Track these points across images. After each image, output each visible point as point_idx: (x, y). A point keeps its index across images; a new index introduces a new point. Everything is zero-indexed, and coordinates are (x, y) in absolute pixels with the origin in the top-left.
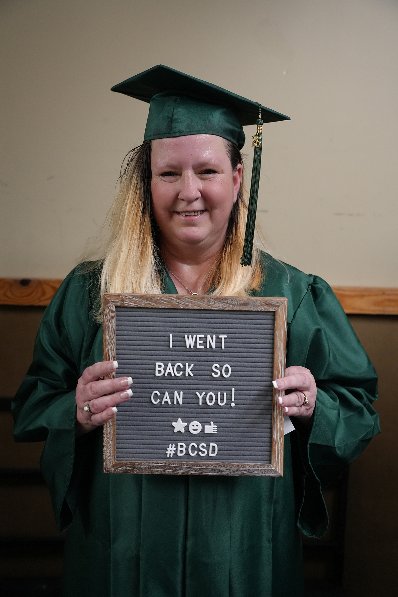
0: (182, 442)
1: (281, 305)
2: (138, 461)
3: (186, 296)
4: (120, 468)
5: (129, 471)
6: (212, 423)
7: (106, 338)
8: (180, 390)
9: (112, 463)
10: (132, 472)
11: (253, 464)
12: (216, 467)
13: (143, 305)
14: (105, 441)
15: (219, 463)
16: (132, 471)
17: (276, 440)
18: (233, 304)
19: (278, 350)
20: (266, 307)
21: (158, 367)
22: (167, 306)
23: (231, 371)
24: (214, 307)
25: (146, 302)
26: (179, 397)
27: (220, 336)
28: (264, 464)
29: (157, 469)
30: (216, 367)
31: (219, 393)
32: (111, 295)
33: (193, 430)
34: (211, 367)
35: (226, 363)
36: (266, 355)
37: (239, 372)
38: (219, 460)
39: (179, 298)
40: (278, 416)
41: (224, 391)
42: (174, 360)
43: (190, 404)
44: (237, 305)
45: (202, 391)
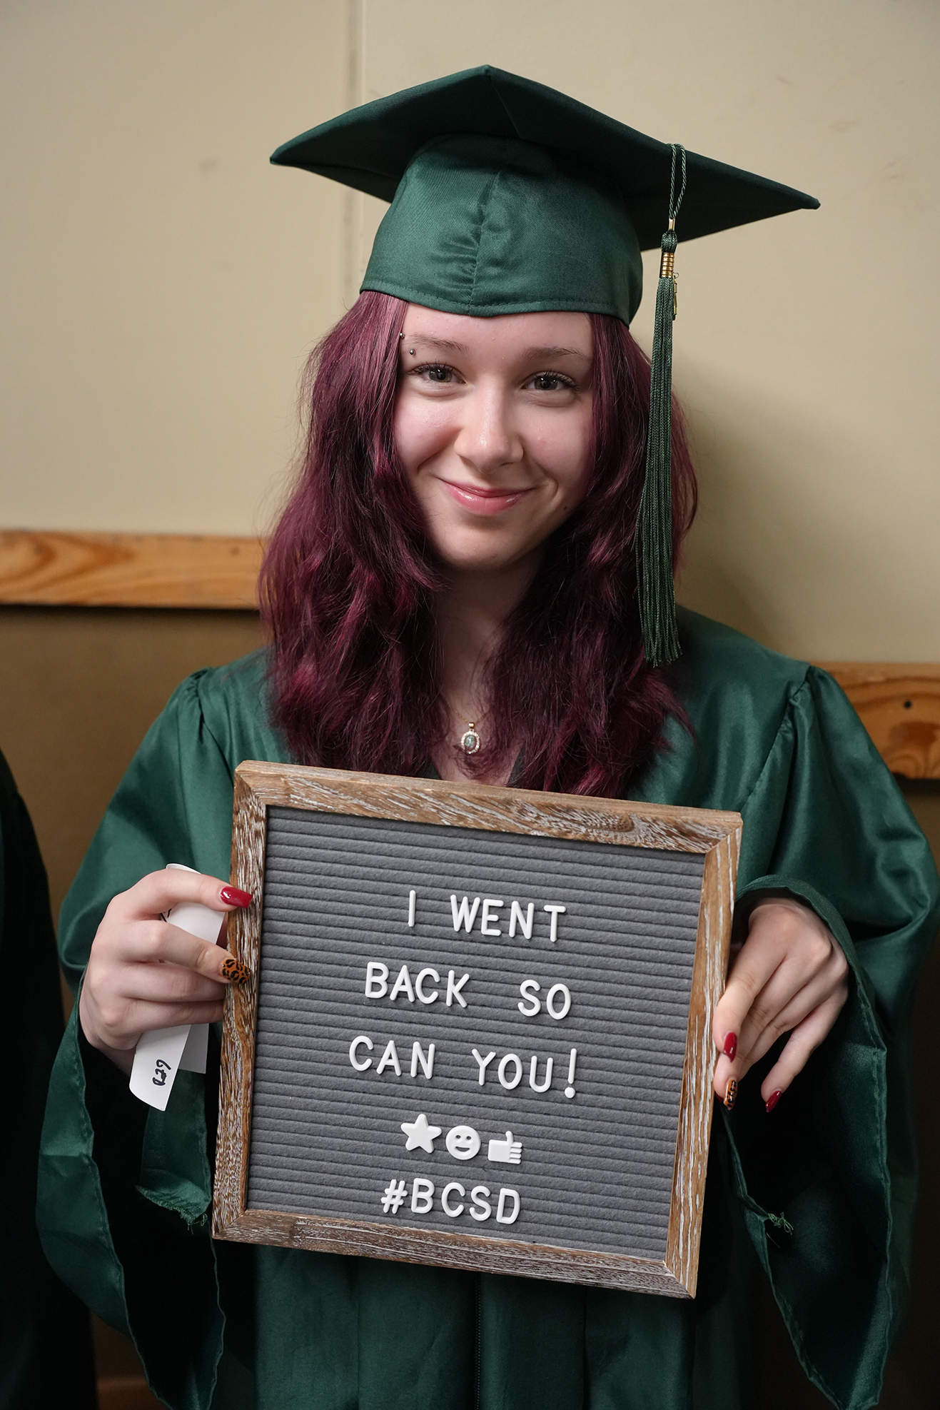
0: (426, 1175)
1: (723, 839)
2: (305, 1213)
3: (460, 794)
4: (256, 1231)
5: (279, 1240)
6: (509, 1134)
8: (429, 1040)
9: (235, 1213)
10: (286, 1244)
11: (615, 1255)
12: (513, 1253)
13: (341, 806)
14: (220, 1155)
15: (521, 1242)
16: (287, 1240)
17: (682, 1201)
18: (589, 824)
19: (706, 960)
20: (681, 841)
21: (374, 975)
22: (408, 816)
23: (572, 1004)
24: (536, 829)
25: (351, 799)
26: (423, 1059)
27: (547, 908)
28: (645, 1259)
29: (354, 1243)
30: (529, 989)
31: (534, 1059)
32: (259, 773)
34: (516, 987)
35: (557, 979)
36: (670, 969)
37: (593, 1006)
38: (523, 1236)
39: (441, 797)
40: (693, 1137)
41: (548, 1053)
42: (417, 958)
43: (452, 1077)
44: (599, 829)
45: (489, 1047)
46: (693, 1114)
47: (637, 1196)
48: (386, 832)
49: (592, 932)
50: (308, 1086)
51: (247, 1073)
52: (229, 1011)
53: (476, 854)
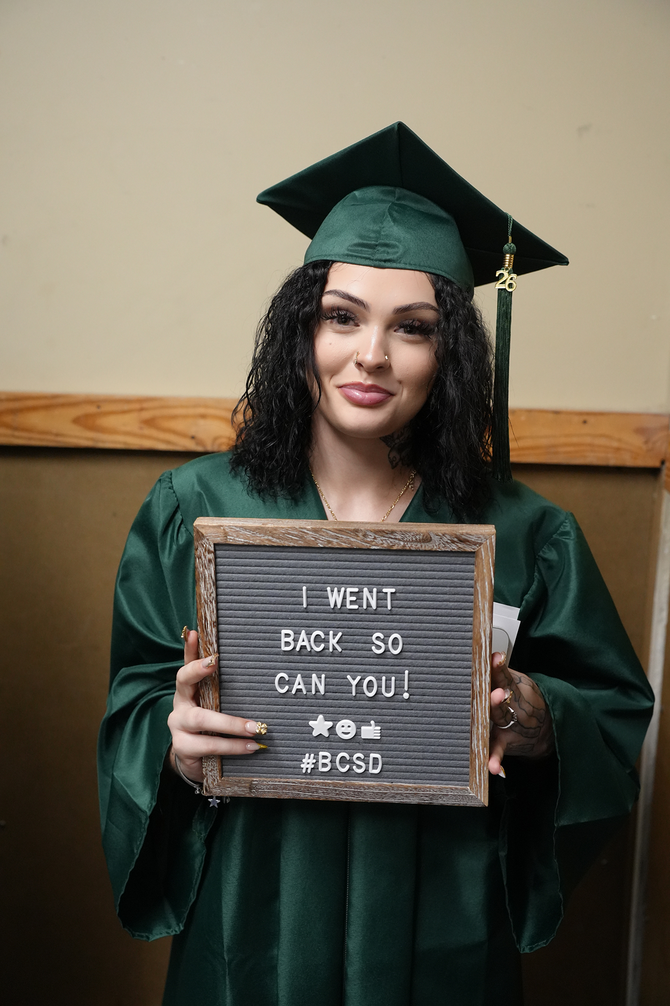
0: (326, 750)
1: (484, 542)
2: (257, 777)
3: (328, 528)
4: (230, 789)
5: (243, 793)
6: (372, 722)
7: (201, 593)
8: (321, 672)
9: (216, 780)
10: (248, 795)
11: (439, 786)
12: (380, 790)
13: (258, 541)
16: (248, 793)
17: (476, 752)
18: (405, 540)
19: (480, 613)
20: (460, 545)
21: (285, 637)
22: (298, 543)
23: (403, 644)
24: (374, 545)
25: (264, 536)
26: (319, 683)
27: (384, 590)
28: (457, 787)
29: (287, 791)
30: (378, 638)
31: (384, 678)
32: (207, 525)
33: (342, 732)
34: (370, 637)
35: (394, 631)
36: (460, 620)
37: (416, 645)
38: (385, 779)
39: (317, 531)
40: (480, 715)
41: (391, 674)
42: (310, 626)
43: (336, 693)
44: (411, 542)
45: (356, 673)
46: (479, 702)
47: (450, 751)
48: (286, 553)
49: (412, 602)
50: (252, 704)
51: (216, 699)
53: (340, 562)
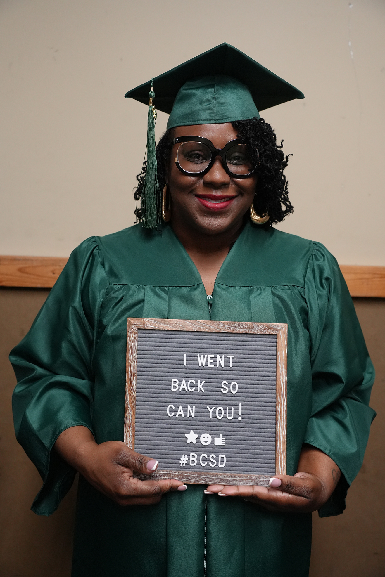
0: (194, 452)
1: (282, 329)
4: (138, 476)
6: (221, 435)
7: (129, 356)
8: (193, 404)
11: (258, 475)
12: (225, 477)
13: (161, 327)
15: (227, 473)
17: (279, 453)
18: (240, 327)
19: (280, 369)
20: (269, 331)
21: (174, 383)
22: (183, 329)
23: (238, 388)
24: (223, 330)
25: (165, 325)
26: (192, 411)
27: (228, 356)
28: (269, 476)
30: (225, 384)
31: (228, 408)
33: (204, 441)
34: (220, 384)
35: (233, 380)
36: (269, 374)
37: (245, 389)
38: (227, 471)
40: (281, 430)
41: (232, 406)
42: (188, 377)
43: (200, 417)
44: (243, 329)
45: (212, 405)
46: (280, 423)
49: (243, 364)
50: (154, 423)
51: (133, 419)
52: (127, 398)
53: (205, 341)
